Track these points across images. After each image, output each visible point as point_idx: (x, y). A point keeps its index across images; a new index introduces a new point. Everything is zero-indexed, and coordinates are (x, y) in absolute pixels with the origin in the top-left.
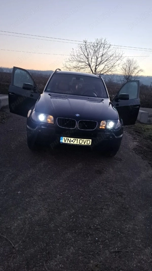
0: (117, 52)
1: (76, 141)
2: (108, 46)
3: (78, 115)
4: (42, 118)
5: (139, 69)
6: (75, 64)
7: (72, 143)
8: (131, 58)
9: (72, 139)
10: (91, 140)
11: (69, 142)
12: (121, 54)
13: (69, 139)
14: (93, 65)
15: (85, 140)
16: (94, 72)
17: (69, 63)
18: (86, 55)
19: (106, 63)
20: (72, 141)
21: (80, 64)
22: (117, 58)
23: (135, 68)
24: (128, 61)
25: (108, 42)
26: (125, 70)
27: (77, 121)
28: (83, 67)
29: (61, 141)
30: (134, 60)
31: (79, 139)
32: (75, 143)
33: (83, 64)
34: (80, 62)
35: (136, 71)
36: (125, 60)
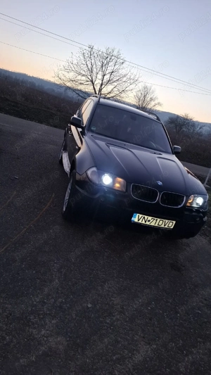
0: (132, 72)
1: (155, 221)
2: (121, 61)
3: (160, 183)
4: (107, 180)
5: (156, 102)
6: (71, 75)
7: (148, 223)
8: (149, 85)
9: (150, 218)
10: (174, 222)
11: (143, 222)
12: (137, 76)
13: (146, 217)
14: (98, 82)
15: (167, 221)
16: (97, 92)
17: (63, 72)
18: (90, 66)
19: (115, 84)
20: (149, 221)
21: (79, 77)
22: (132, 81)
23: (151, 99)
24: (145, 88)
25: (122, 56)
26: (139, 99)
27: (160, 192)
28: (82, 82)
29: (133, 219)
30: (153, 88)
31: (159, 220)
32: (153, 224)
33: (84, 78)
34: (80, 74)
35: (153, 103)
36: (140, 86)
